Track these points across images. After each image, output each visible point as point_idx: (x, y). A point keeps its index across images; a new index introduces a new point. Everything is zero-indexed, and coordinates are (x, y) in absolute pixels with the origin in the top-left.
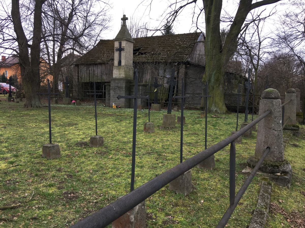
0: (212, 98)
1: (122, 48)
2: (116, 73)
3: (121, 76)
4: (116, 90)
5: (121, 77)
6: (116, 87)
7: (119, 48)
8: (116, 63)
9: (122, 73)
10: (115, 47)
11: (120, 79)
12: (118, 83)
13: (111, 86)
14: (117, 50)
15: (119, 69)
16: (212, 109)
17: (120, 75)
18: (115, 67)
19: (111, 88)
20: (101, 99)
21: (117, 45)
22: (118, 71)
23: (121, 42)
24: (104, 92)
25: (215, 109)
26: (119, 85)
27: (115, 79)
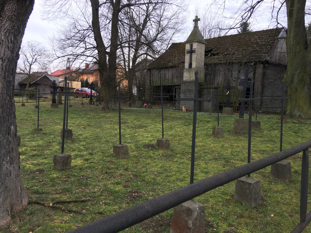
0: (294, 101)
1: (193, 50)
2: (186, 75)
3: (192, 78)
4: (186, 93)
5: (191, 80)
6: (186, 91)
7: (190, 50)
8: (187, 65)
9: (192, 76)
10: (186, 49)
11: (189, 82)
12: (188, 86)
13: (181, 89)
14: (188, 52)
15: (190, 72)
16: (295, 113)
17: (190, 77)
18: (185, 70)
19: (181, 92)
20: (171, 103)
21: (188, 47)
22: (188, 73)
23: (192, 44)
24: (175, 95)
25: (299, 114)
26: (189, 88)
27: (186, 82)
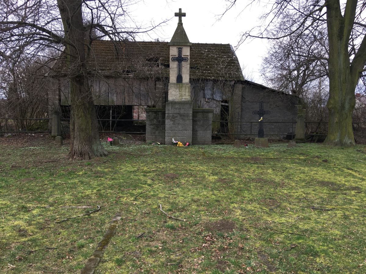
1: (183, 56)
2: (173, 93)
3: (184, 97)
4: (176, 118)
5: (183, 100)
6: (175, 115)
7: (177, 56)
8: (173, 78)
10: (170, 54)
11: (182, 104)
12: (180, 109)
13: (166, 112)
15: (180, 88)
17: (181, 96)
18: (172, 85)
19: (167, 117)
21: (174, 51)
22: (178, 90)
23: (180, 48)
26: (182, 111)
27: (174, 103)
